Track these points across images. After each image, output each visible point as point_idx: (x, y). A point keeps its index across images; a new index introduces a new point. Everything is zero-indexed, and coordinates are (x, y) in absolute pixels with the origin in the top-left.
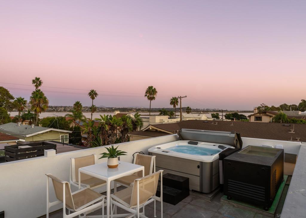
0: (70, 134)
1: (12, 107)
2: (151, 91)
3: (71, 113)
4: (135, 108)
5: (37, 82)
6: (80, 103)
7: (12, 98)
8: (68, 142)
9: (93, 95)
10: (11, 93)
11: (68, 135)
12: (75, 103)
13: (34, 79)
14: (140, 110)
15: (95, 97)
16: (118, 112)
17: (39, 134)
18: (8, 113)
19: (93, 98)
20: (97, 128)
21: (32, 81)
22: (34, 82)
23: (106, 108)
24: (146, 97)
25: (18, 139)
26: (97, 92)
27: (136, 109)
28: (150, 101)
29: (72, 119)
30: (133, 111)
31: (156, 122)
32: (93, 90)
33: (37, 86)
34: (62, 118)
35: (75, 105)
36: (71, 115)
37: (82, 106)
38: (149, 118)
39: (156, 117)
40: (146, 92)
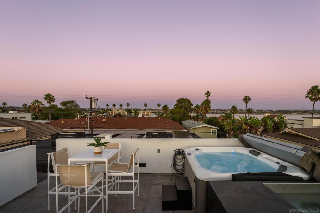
0: (218, 129)
1: (192, 110)
2: (316, 91)
3: (224, 115)
4: (300, 110)
5: (208, 94)
6: (236, 107)
7: (192, 105)
8: (216, 135)
9: (247, 100)
10: (192, 102)
11: (217, 130)
12: (232, 107)
13: (206, 92)
14: (307, 113)
15: (249, 102)
16: (269, 114)
17: (197, 128)
18: (190, 114)
19: (247, 103)
20: (237, 127)
21: (205, 94)
22: (206, 94)
23: (266, 110)
24: (308, 98)
25: (183, 129)
26: (250, 97)
27: (301, 112)
28: (313, 102)
29: (224, 119)
30: (297, 113)
31: (314, 125)
32: (247, 96)
33: (207, 97)
34: (215, 118)
35: (231, 108)
36: (223, 116)
37: (237, 109)
38: (303, 121)
39: (314, 119)
40: (308, 93)
